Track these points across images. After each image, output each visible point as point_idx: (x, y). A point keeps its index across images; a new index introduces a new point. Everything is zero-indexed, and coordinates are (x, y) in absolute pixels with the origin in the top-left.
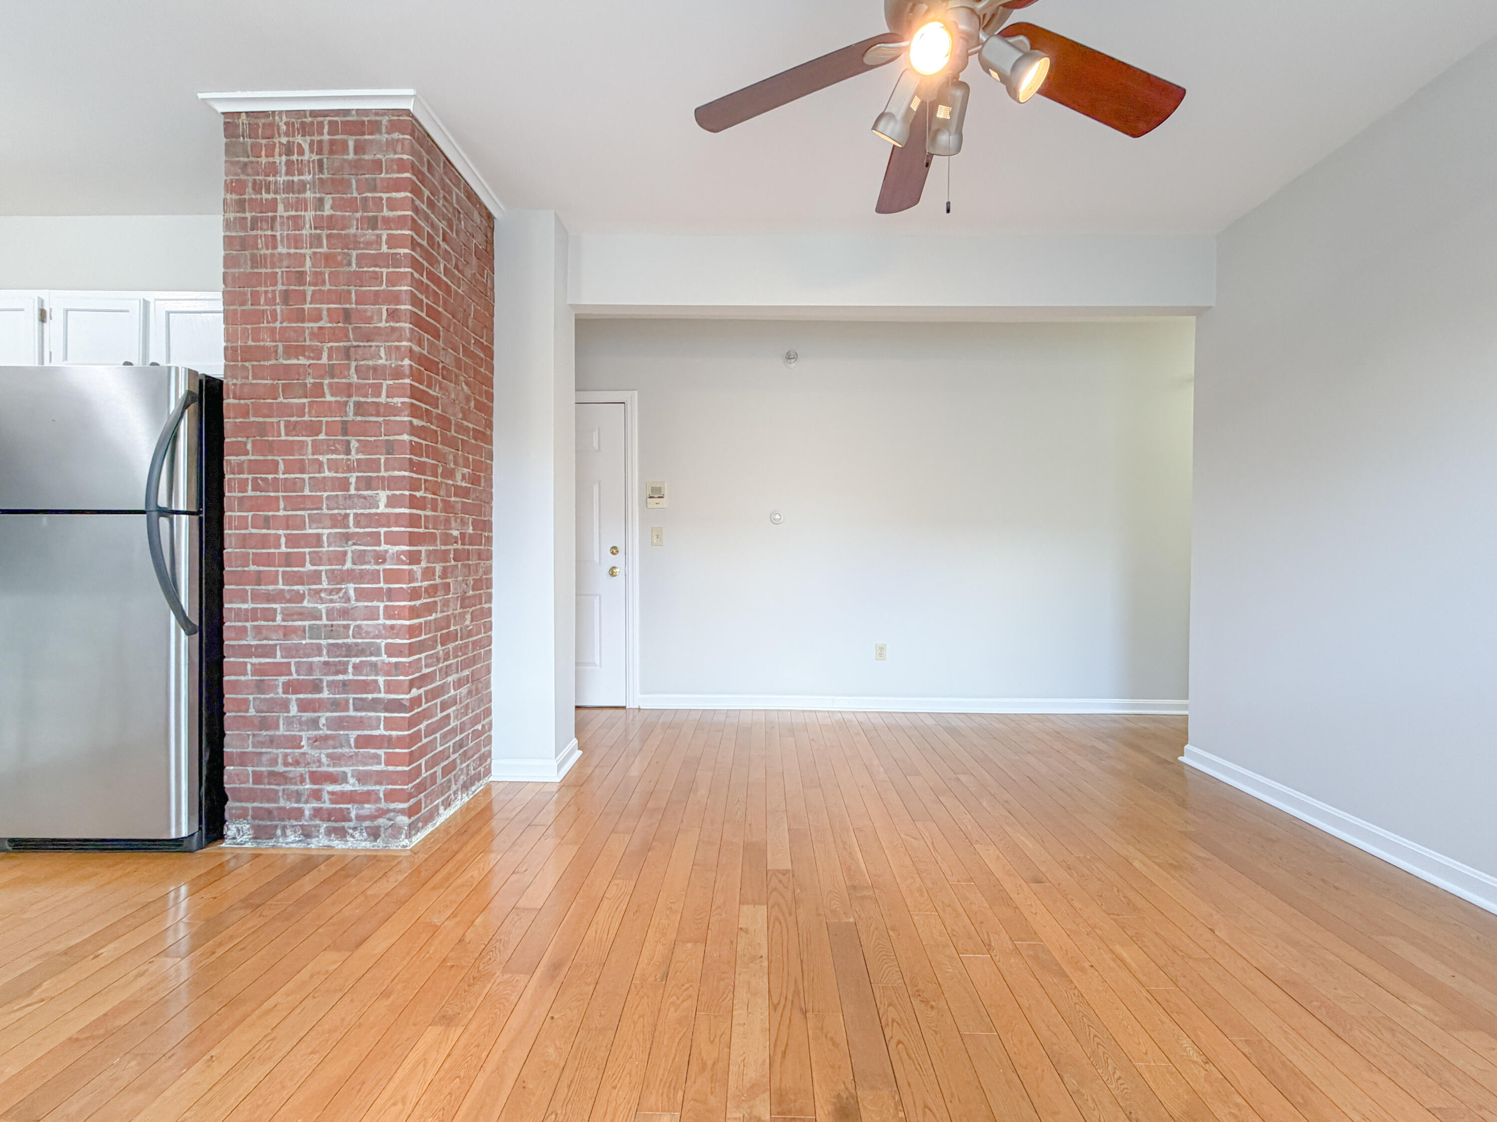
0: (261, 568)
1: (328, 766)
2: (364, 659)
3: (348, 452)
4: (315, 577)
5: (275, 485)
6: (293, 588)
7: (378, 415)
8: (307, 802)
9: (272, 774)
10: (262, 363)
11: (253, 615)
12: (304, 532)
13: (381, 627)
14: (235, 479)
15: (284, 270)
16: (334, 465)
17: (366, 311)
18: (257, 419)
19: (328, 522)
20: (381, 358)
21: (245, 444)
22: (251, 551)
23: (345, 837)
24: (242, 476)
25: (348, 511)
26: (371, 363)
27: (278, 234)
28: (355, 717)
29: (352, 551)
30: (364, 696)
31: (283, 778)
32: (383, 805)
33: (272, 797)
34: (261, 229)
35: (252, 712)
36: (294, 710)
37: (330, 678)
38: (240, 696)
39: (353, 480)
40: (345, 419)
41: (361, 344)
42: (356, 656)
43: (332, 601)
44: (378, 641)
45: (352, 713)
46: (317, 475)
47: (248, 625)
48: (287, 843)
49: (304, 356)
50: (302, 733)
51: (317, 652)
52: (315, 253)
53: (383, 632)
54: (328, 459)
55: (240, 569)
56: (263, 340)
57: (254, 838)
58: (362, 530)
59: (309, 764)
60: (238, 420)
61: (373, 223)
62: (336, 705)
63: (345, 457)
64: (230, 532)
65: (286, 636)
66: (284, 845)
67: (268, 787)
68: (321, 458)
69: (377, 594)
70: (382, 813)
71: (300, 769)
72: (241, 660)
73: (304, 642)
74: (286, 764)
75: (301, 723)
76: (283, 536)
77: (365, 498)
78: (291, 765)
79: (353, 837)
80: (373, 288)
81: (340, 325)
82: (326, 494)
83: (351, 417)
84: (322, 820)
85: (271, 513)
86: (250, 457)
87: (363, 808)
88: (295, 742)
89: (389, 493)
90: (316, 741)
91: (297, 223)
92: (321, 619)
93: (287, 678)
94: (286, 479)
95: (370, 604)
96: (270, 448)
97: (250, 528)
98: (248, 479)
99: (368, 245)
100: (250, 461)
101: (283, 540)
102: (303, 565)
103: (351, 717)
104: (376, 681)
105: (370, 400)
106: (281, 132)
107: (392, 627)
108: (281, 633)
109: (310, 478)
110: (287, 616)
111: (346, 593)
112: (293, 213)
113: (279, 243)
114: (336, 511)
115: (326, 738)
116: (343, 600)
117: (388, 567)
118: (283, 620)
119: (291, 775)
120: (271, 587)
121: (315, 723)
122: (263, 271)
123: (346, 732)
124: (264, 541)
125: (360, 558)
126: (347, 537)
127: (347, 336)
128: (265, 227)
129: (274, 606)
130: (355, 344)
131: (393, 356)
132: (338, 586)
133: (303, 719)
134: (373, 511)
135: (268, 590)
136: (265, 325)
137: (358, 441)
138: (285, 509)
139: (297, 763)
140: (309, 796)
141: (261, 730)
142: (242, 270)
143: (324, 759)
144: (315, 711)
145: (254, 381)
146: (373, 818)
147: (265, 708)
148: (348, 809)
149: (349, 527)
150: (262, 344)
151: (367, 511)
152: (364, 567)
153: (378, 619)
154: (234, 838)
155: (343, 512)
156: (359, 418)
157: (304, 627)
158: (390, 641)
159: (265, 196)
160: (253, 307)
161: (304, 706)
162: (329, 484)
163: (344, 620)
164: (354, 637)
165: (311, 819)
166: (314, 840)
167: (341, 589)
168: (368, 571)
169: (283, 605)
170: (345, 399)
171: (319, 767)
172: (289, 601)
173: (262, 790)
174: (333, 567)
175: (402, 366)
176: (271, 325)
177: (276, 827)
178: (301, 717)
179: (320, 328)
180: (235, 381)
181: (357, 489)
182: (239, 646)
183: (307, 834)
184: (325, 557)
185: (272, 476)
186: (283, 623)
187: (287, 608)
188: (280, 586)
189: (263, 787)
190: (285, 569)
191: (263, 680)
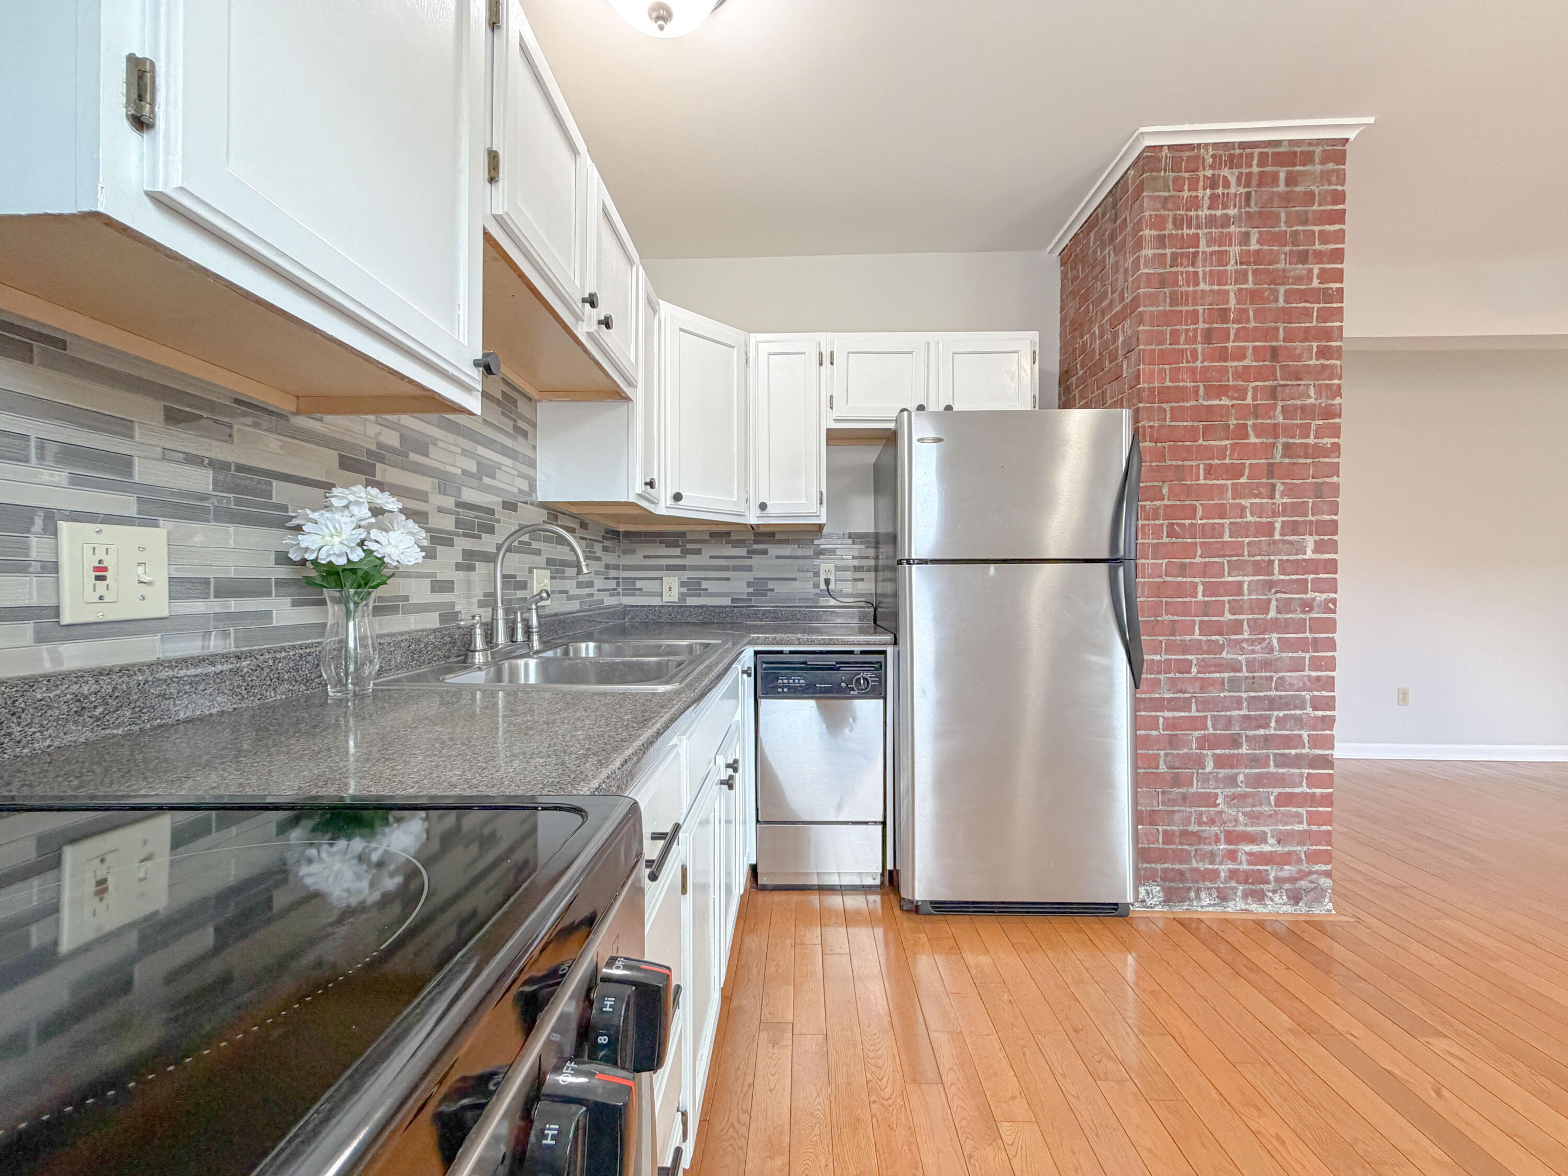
0: (1176, 618)
1: (1246, 825)
2: (1288, 712)
3: (1272, 496)
4: (1237, 627)
5: (1192, 531)
6: (1209, 638)
7: (1306, 457)
8: (1221, 863)
9: (1184, 834)
10: (1181, 404)
11: (1166, 667)
12: (1223, 580)
13: (1306, 679)
14: (1149, 525)
15: (1207, 307)
16: (1258, 510)
17: (1295, 349)
18: (1174, 463)
19: (1250, 569)
20: (1310, 397)
21: (1161, 488)
22: (1164, 600)
23: (1263, 900)
24: (1157, 522)
25: (1272, 558)
26: (1298, 402)
27: (1200, 270)
28: (1276, 773)
29: (1277, 600)
30: (1287, 751)
31: (1197, 838)
32: (1305, 867)
33: (1183, 857)
34: (1182, 265)
35: (1163, 768)
36: (1210, 767)
37: (1251, 733)
38: (1151, 752)
39: (1278, 526)
40: (1271, 461)
41: (1289, 383)
42: (1279, 709)
43: (1253, 652)
44: (1303, 693)
45: (1272, 769)
46: (1239, 520)
47: (1162, 677)
48: (1202, 907)
49: (1228, 397)
50: (1218, 791)
51: (1235, 705)
52: (1240, 290)
53: (1308, 684)
54: (1251, 504)
55: (1152, 619)
56: (1183, 380)
57: (1164, 901)
58: (1287, 577)
59: (1225, 823)
60: (1153, 464)
61: (1303, 257)
62: (1255, 761)
63: (1270, 501)
64: (1143, 580)
65: (1202, 689)
66: (1199, 909)
67: (1180, 847)
68: (1243, 502)
69: (1302, 645)
70: (1304, 875)
71: (1215, 829)
72: (1153, 714)
73: (1222, 695)
74: (1200, 823)
75: (1217, 780)
76: (1200, 584)
77: (1291, 543)
78: (1205, 824)
79: (1272, 900)
80: (1303, 325)
81: (1266, 363)
82: (1247, 540)
83: (1278, 459)
84: (1238, 882)
85: (1187, 561)
86: (1166, 502)
87: (1282, 869)
88: (1209, 801)
89: (1317, 538)
90: (1233, 799)
91: (1222, 258)
92: (1241, 671)
93: (1202, 732)
94: (1204, 525)
95: (1294, 655)
96: (1189, 491)
97: (1164, 576)
98: (1162, 525)
99: (1298, 279)
100: (1166, 506)
101: (1200, 589)
102: (1222, 615)
103: (1272, 774)
104: (1300, 736)
105: (1298, 441)
106: (1207, 164)
107: (1318, 679)
108: (1197, 685)
109: (1231, 523)
110: (1204, 667)
111: (1269, 643)
112: (1217, 248)
113: (1201, 280)
114: (1259, 558)
115: (1244, 796)
116: (1266, 651)
117: (1315, 616)
118: (1199, 672)
119: (1204, 835)
120: (1187, 638)
121: (1232, 781)
122: (1184, 308)
123: (1265, 790)
124: (1180, 589)
125: (1284, 606)
126: (1270, 585)
127: (1274, 374)
128: (1185, 263)
129: (1190, 657)
130: (1282, 383)
131: (1324, 396)
132: (1261, 636)
133: (1220, 776)
134: (1300, 557)
135: (1184, 640)
136: (1184, 364)
137: (1283, 483)
138: (1201, 556)
139: (1212, 822)
140: (1223, 857)
141: (1172, 787)
142: (1161, 308)
143: (1241, 818)
144: (1232, 767)
145: (1173, 423)
146: (1293, 880)
147: (1177, 764)
148: (1267, 871)
149: (1273, 574)
150: (1181, 384)
151: (1294, 557)
152: (1289, 616)
153: (1304, 671)
154: (1144, 901)
155: (1267, 558)
156: (1287, 460)
157: (1223, 679)
158: (1316, 693)
159: (1186, 231)
160: (1173, 347)
161: (1220, 762)
162: (1252, 529)
163: (1266, 672)
164: (1276, 689)
165: (1226, 881)
166: (1231, 904)
167: (1264, 639)
168: (1293, 620)
169: (1200, 656)
170: (1271, 440)
171: (1235, 826)
172: (1207, 652)
173: (1173, 850)
174: (1256, 616)
175: (1333, 405)
176: (1191, 364)
177: (1189, 889)
178: (1218, 773)
179: (1245, 367)
180: (1152, 423)
181: (1282, 534)
182: (1151, 699)
183: (1223, 897)
184: (1246, 605)
185: (1190, 521)
186: (1199, 675)
187: (1203, 660)
188: (1196, 636)
189: (1174, 847)
190: (1202, 618)
191: (1176, 735)
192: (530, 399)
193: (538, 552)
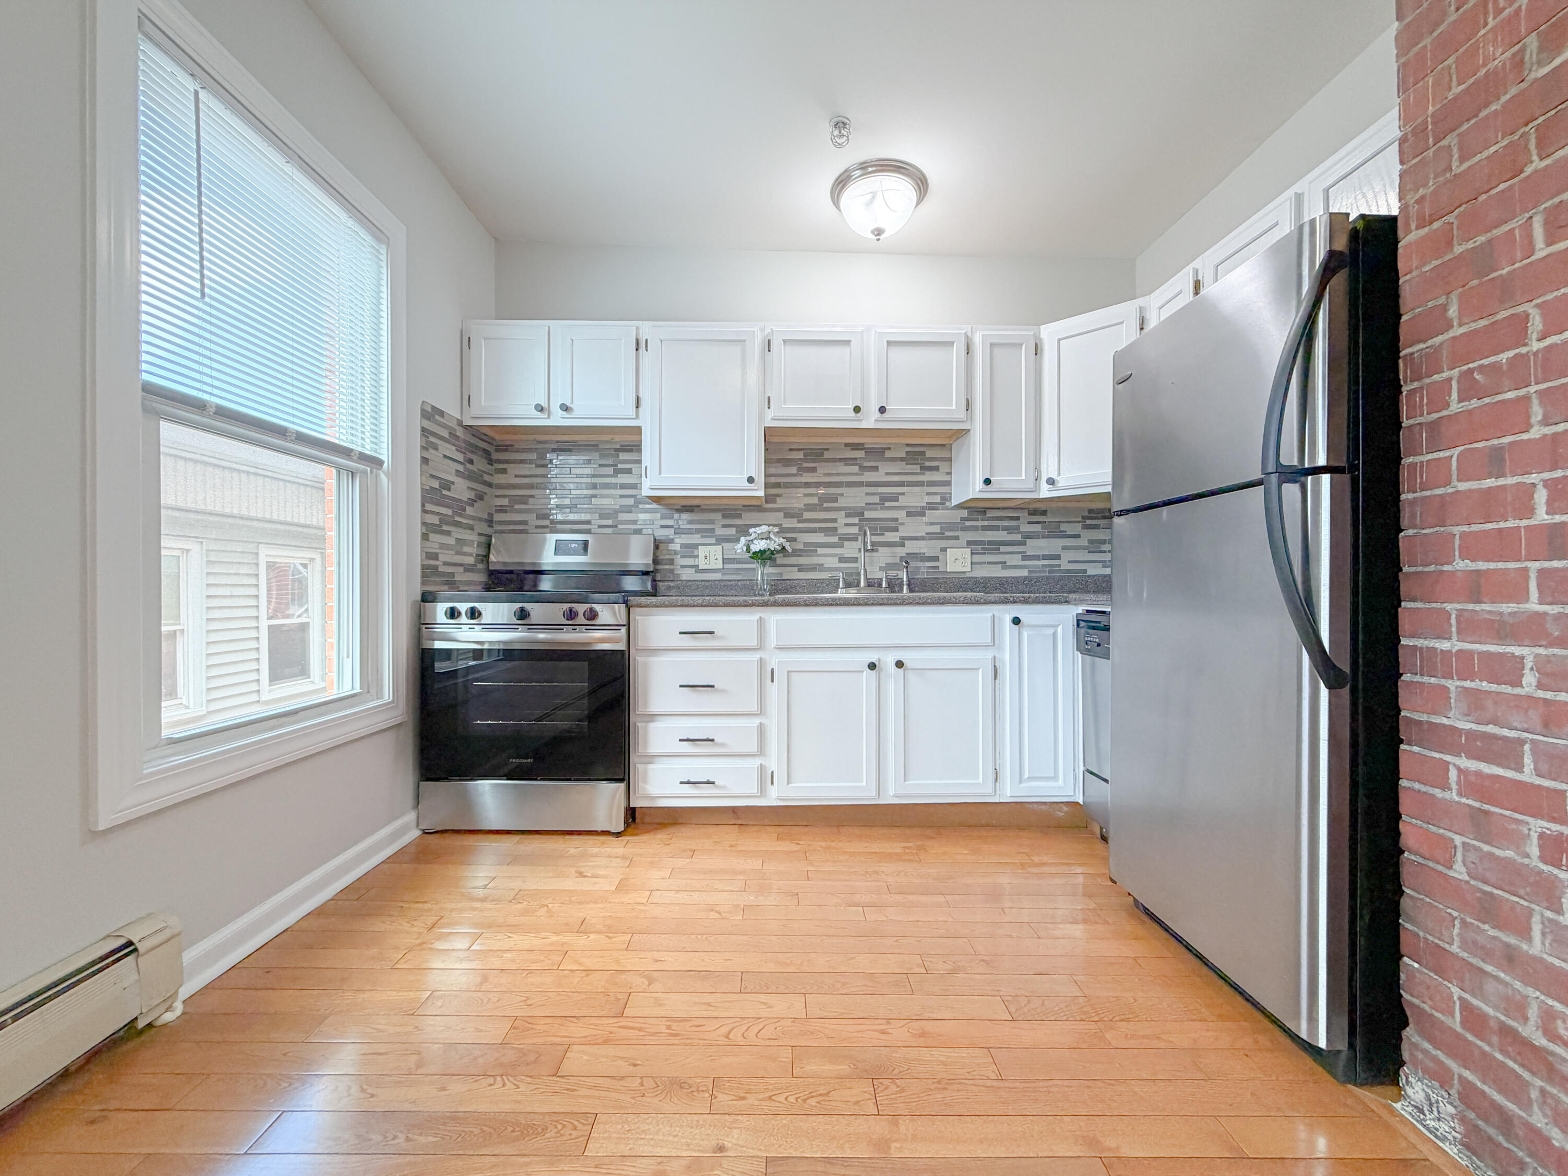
0: (1482, 565)
5: (1517, 371)
9: (1506, 1032)
10: (1484, 114)
11: (1464, 666)
14: (1422, 388)
18: (1470, 245)
21: (1445, 308)
22: (1457, 530)
24: (1437, 377)
35: (1460, 872)
38: (1436, 830)
47: (1453, 685)
55: (1433, 568)
56: (1487, 62)
60: (1428, 268)
64: (1410, 496)
65: (1546, 723)
67: (1501, 1057)
72: (1439, 756)
76: (1540, 487)
85: (1510, 440)
86: (1457, 331)
94: (1548, 348)
96: (1505, 290)
97: (1455, 482)
98: (1449, 380)
100: (1455, 339)
101: (1541, 496)
108: (1535, 717)
110: (1552, 677)
118: (1540, 686)
120: (1507, 608)
124: (1489, 505)
129: (1517, 650)
135: (1501, 614)
136: (1491, 24)
138: (1545, 422)
141: (1482, 921)
145: (1465, 166)
147: (1493, 877)
150: (1484, 71)
154: (1423, 1112)
169: (1541, 651)
172: (1559, 643)
173: (1484, 1053)
180: (1421, 191)
182: (1434, 725)
185: (1511, 354)
186: (1541, 694)
187: (1548, 659)
188: (1534, 605)
189: (1487, 1048)
190: (1547, 564)
191: (1486, 813)
192: (944, 445)
193: (957, 538)
